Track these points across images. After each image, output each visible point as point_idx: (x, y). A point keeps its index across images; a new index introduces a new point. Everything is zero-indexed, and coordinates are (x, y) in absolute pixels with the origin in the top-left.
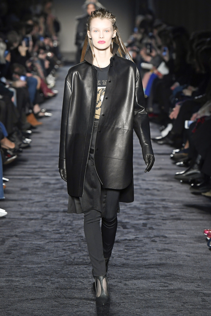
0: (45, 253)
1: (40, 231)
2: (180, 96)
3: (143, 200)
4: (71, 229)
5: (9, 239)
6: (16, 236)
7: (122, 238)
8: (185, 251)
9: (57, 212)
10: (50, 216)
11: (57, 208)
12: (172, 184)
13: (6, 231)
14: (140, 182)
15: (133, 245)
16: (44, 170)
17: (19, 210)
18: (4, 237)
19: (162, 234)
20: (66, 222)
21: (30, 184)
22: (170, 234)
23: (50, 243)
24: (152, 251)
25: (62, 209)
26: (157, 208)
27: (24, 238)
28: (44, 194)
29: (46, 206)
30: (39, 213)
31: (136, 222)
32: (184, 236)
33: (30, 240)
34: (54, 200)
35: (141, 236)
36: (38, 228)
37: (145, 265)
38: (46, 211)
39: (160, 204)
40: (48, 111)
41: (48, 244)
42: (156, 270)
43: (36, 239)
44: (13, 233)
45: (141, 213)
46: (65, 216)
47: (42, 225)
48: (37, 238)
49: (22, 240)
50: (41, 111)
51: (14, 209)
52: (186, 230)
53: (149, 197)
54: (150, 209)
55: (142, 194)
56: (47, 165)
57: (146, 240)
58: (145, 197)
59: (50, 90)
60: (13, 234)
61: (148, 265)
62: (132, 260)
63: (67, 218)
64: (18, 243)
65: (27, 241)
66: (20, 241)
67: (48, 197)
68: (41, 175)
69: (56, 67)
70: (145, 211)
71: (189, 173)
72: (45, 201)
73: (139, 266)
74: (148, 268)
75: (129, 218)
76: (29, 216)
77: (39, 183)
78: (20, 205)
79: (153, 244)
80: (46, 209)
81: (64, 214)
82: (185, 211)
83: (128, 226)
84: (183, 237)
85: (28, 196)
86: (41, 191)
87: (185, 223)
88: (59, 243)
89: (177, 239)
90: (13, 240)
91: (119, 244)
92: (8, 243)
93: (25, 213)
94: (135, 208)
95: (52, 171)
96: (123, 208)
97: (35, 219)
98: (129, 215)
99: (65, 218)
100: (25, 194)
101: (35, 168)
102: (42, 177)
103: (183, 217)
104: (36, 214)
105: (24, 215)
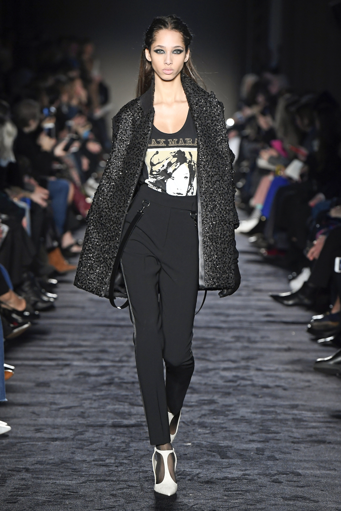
0: (79, 502)
1: (71, 461)
3: (258, 405)
4: (126, 458)
7: (219, 475)
8: (334, 501)
9: (102, 426)
10: (89, 434)
11: (101, 420)
12: (310, 377)
13: (8, 460)
14: (252, 373)
15: (239, 489)
16: (78, 349)
17: (32, 422)
18: (5, 471)
19: (292, 469)
20: (117, 445)
21: (52, 376)
22: (308, 468)
23: (88, 483)
24: (273, 500)
25: (110, 422)
26: (283, 421)
28: (78, 393)
29: (82, 415)
30: (69, 427)
31: (245, 446)
32: (332, 472)
33: (52, 477)
34: (96, 404)
35: (253, 472)
36: (66, 456)
38: (82, 425)
39: (289, 414)
41: (84, 484)
43: (62, 476)
45: (254, 431)
46: (115, 435)
47: (74, 449)
48: (64, 474)
51: (24, 421)
52: (335, 461)
54: (269, 423)
55: (255, 395)
56: (85, 340)
57: (264, 480)
58: (261, 401)
63: (119, 437)
64: (30, 483)
65: (47, 479)
67: (86, 399)
68: (73, 360)
70: (261, 426)
71: (340, 359)
72: (81, 406)
75: (232, 438)
76: (50, 433)
77: (70, 374)
78: (34, 413)
79: (276, 488)
80: (81, 421)
81: (114, 430)
82: (334, 427)
83: (229, 454)
84: (329, 474)
85: (50, 398)
86: (73, 388)
87: (334, 448)
88: (104, 484)
89: (320, 479)
91: (214, 486)
92: (14, 482)
93: (43, 427)
94: (243, 419)
95: (93, 352)
96: (220, 420)
97: (62, 439)
98: (232, 434)
99: (116, 437)
100: (43, 393)
101: (62, 347)
102: (75, 363)
103: (330, 438)
104: (62, 429)
105: (41, 432)
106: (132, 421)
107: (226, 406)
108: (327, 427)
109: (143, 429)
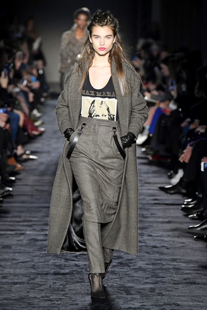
1: (26, 297)
2: (192, 134)
3: (150, 259)
4: (63, 295)
7: (126, 306)
9: (47, 274)
10: (38, 280)
11: (46, 270)
12: (184, 240)
14: (146, 238)
16: (29, 223)
19: (174, 301)
20: (57, 287)
21: (13, 241)
22: (184, 301)
25: (52, 271)
26: (167, 270)
28: (30, 252)
29: (33, 267)
30: (25, 275)
31: (142, 286)
32: (201, 304)
34: (42, 260)
35: (148, 304)
36: (23, 294)
38: (33, 273)
39: (171, 265)
40: (33, 153)
45: (148, 276)
46: (56, 280)
47: (29, 290)
50: (25, 153)
52: (203, 296)
53: (157, 256)
54: (158, 271)
55: (148, 253)
56: (33, 217)
57: (155, 309)
58: (152, 256)
59: (36, 128)
67: (35, 256)
68: (26, 230)
69: (43, 100)
70: (152, 273)
71: (204, 227)
72: (32, 261)
75: (133, 281)
76: (12, 279)
77: (24, 240)
78: (1, 266)
80: (33, 271)
81: (55, 277)
82: (201, 274)
83: (132, 292)
84: (199, 305)
85: (11, 256)
86: (27, 249)
87: (201, 287)
89: (192, 308)
93: (8, 275)
94: (140, 269)
95: (40, 225)
96: (126, 269)
97: (20, 283)
98: (133, 278)
99: (57, 282)
100: (7, 253)
101: (18, 222)
102: (28, 233)
103: (198, 281)
104: (20, 277)
105: (6, 278)
106: (67, 271)
107: (129, 260)
108: (196, 273)
109: (75, 276)
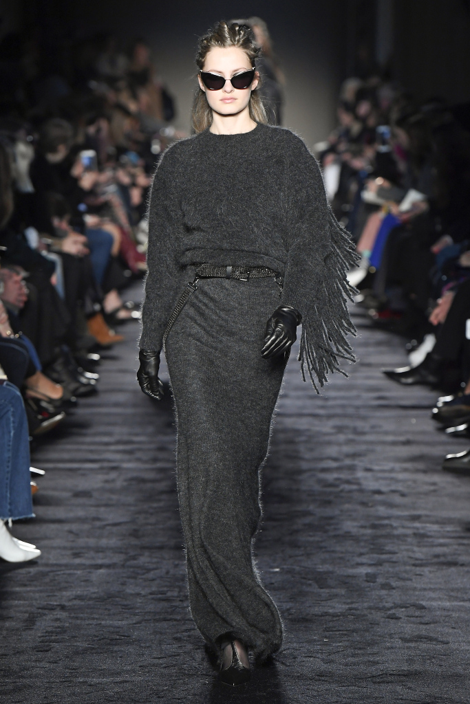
5: (45, 615)
6: (63, 608)
9: (162, 547)
13: (37, 595)
17: (70, 544)
18: (34, 610)
20: (181, 572)
23: (144, 624)
24: (390, 642)
25: (172, 542)
27: (82, 613)
32: (467, 604)
33: (97, 616)
37: (373, 677)
41: (138, 625)
42: (399, 688)
43: (109, 615)
44: (56, 601)
45: (362, 550)
46: (179, 559)
48: (111, 612)
49: (77, 618)
54: (382, 541)
60: (55, 603)
61: (379, 676)
62: (340, 664)
65: (89, 619)
66: (70, 621)
68: (122, 460)
70: (373, 544)
73: (358, 679)
74: (379, 683)
76: (93, 558)
77: (118, 480)
78: (70, 531)
81: (177, 553)
84: (463, 606)
86: (123, 498)
87: (468, 572)
89: (449, 613)
90: (55, 617)
91: (310, 625)
